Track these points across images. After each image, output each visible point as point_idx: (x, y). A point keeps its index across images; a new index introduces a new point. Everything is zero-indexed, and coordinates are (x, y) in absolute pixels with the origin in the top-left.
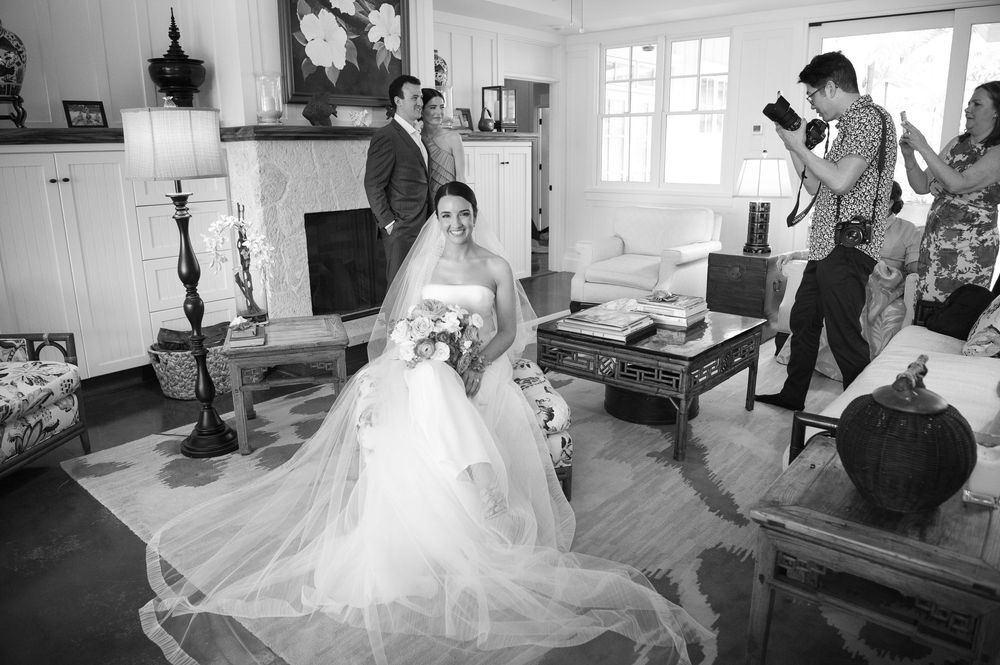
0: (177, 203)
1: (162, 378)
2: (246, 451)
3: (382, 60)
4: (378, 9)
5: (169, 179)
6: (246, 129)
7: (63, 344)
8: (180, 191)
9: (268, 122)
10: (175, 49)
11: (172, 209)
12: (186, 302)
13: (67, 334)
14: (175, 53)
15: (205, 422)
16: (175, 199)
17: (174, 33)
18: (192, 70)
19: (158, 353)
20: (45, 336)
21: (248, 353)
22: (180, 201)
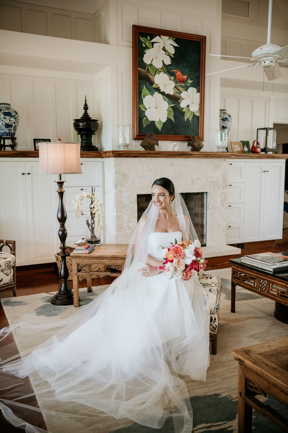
0: (59, 185)
1: (59, 269)
2: (77, 305)
3: (188, 116)
4: (186, 90)
5: (57, 174)
6: (109, 152)
7: (11, 245)
8: (61, 180)
9: (122, 149)
10: (86, 115)
11: (57, 187)
12: (60, 230)
13: (13, 241)
14: (86, 117)
15: (62, 289)
16: (58, 183)
17: (86, 108)
18: (92, 124)
19: (58, 256)
20: (4, 241)
21: (80, 257)
22: (61, 184)
